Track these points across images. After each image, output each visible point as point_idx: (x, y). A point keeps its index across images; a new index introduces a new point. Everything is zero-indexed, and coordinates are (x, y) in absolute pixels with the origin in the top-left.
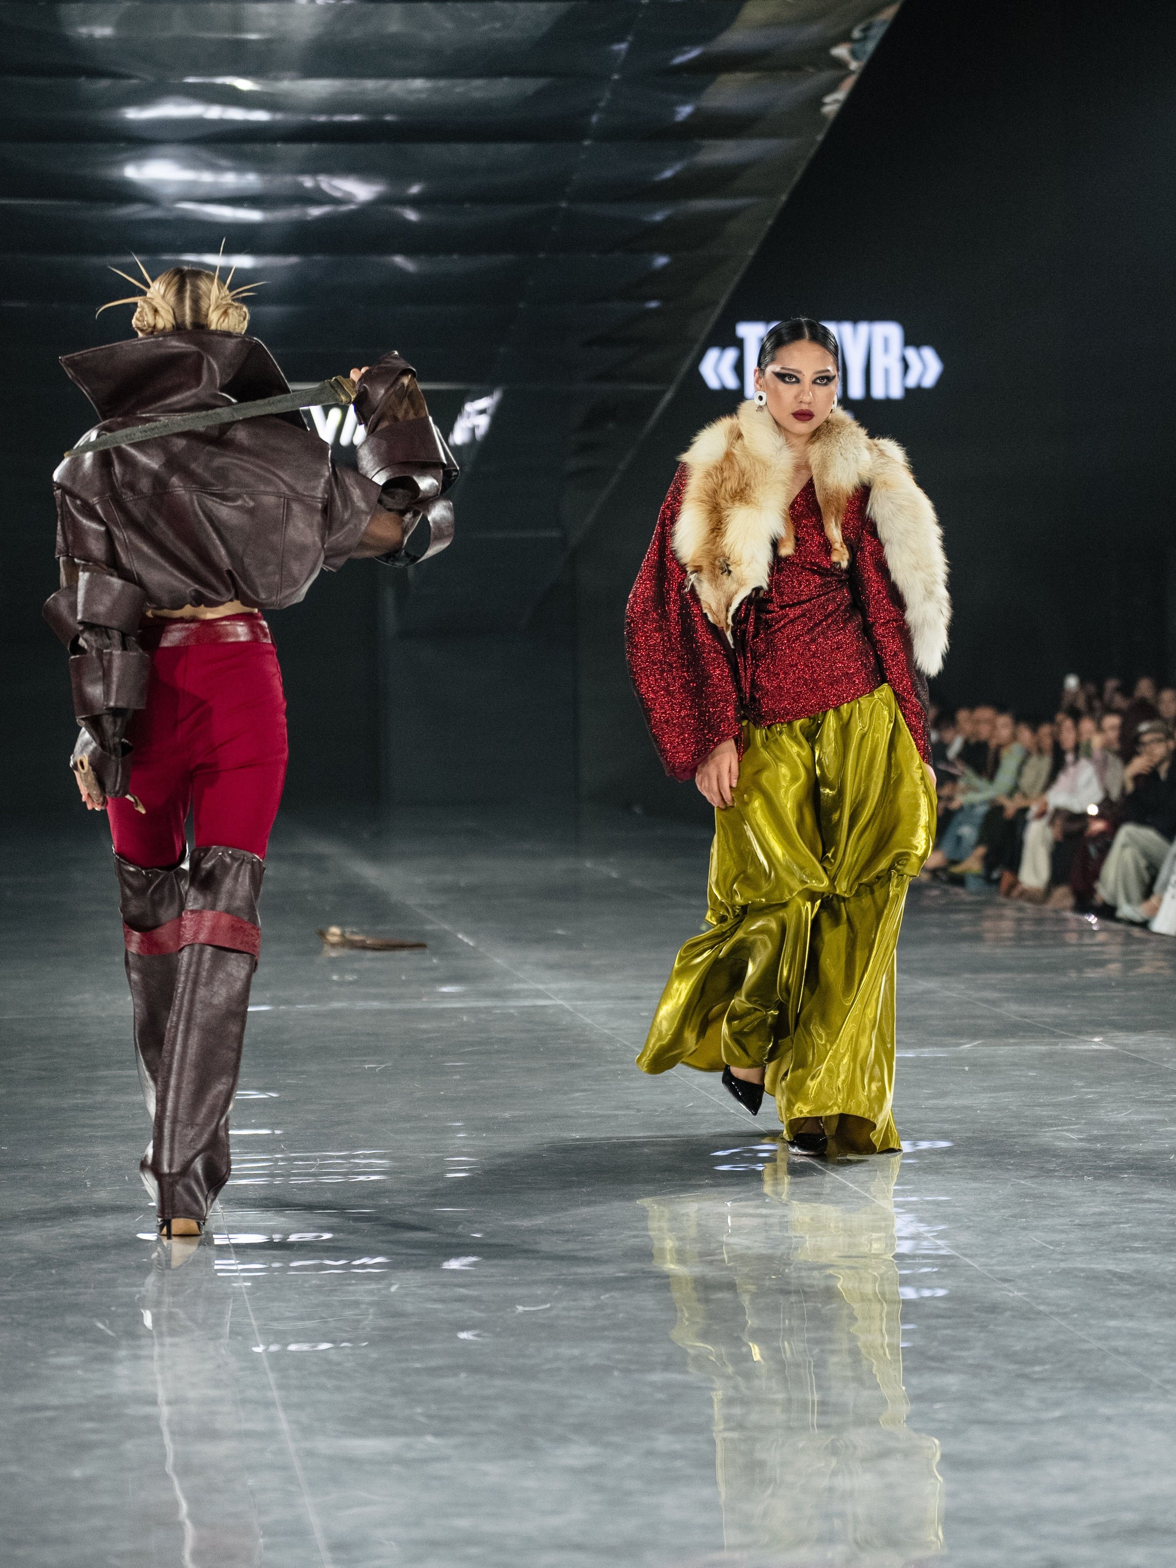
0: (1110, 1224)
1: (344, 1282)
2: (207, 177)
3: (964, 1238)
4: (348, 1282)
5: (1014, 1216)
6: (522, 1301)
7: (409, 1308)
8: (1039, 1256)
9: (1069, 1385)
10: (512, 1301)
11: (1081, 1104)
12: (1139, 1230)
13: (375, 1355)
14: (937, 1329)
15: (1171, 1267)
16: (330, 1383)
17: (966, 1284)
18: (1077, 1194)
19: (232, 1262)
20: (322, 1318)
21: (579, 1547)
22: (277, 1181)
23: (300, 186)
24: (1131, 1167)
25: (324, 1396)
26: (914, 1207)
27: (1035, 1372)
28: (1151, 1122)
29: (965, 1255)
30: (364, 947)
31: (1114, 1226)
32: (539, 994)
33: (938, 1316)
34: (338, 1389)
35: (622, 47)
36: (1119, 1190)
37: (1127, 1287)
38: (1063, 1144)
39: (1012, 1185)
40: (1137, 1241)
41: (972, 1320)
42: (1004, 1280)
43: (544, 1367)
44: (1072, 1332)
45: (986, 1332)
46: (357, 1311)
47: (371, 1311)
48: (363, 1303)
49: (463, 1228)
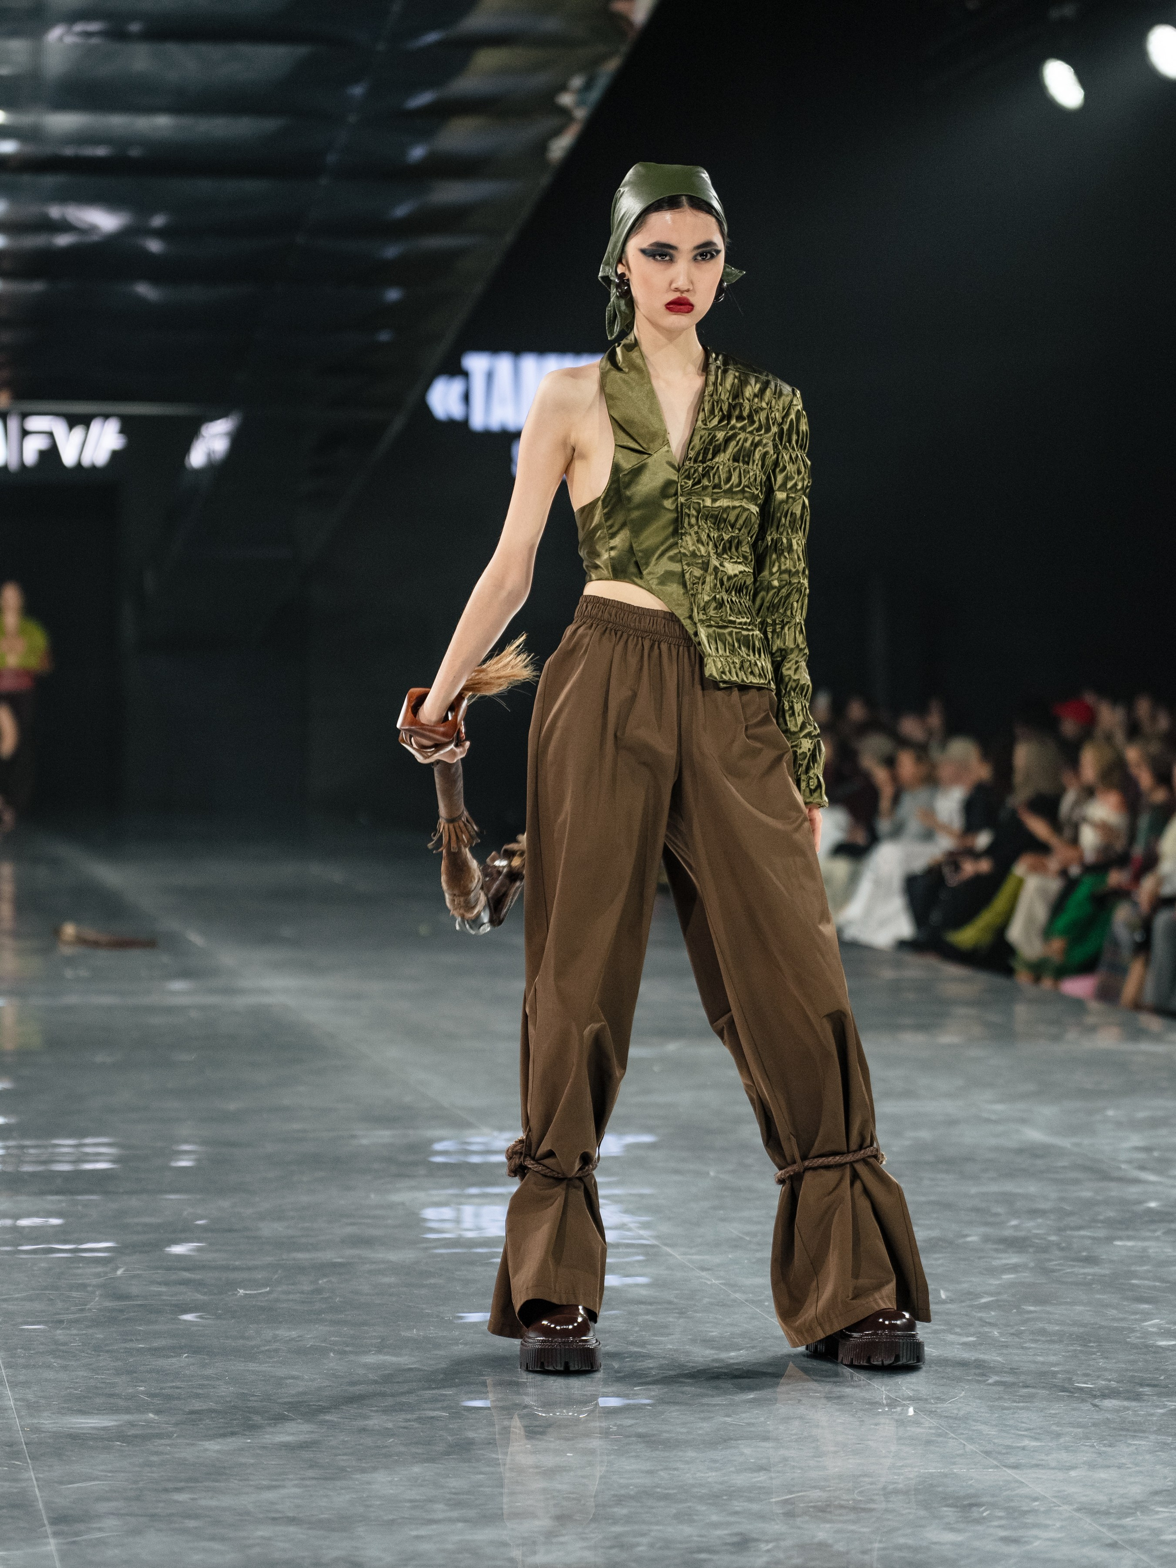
1: (72, 1265)
3: (665, 1228)
4: (76, 1265)
5: (715, 1208)
6: (242, 1284)
7: (134, 1290)
10: (233, 1285)
13: (100, 1336)
14: (638, 1314)
16: (56, 1363)
17: (667, 1272)
20: (51, 1300)
21: (292, 1521)
22: (10, 1168)
23: (46, 215)
25: (50, 1375)
29: (666, 1245)
30: (95, 944)
33: (641, 1303)
34: (65, 1368)
35: (358, 90)
39: (711, 1178)
41: (673, 1306)
42: (703, 1269)
43: (263, 1348)
44: (766, 1319)
45: (685, 1318)
46: (84, 1294)
47: (97, 1293)
48: (90, 1286)
49: (188, 1215)
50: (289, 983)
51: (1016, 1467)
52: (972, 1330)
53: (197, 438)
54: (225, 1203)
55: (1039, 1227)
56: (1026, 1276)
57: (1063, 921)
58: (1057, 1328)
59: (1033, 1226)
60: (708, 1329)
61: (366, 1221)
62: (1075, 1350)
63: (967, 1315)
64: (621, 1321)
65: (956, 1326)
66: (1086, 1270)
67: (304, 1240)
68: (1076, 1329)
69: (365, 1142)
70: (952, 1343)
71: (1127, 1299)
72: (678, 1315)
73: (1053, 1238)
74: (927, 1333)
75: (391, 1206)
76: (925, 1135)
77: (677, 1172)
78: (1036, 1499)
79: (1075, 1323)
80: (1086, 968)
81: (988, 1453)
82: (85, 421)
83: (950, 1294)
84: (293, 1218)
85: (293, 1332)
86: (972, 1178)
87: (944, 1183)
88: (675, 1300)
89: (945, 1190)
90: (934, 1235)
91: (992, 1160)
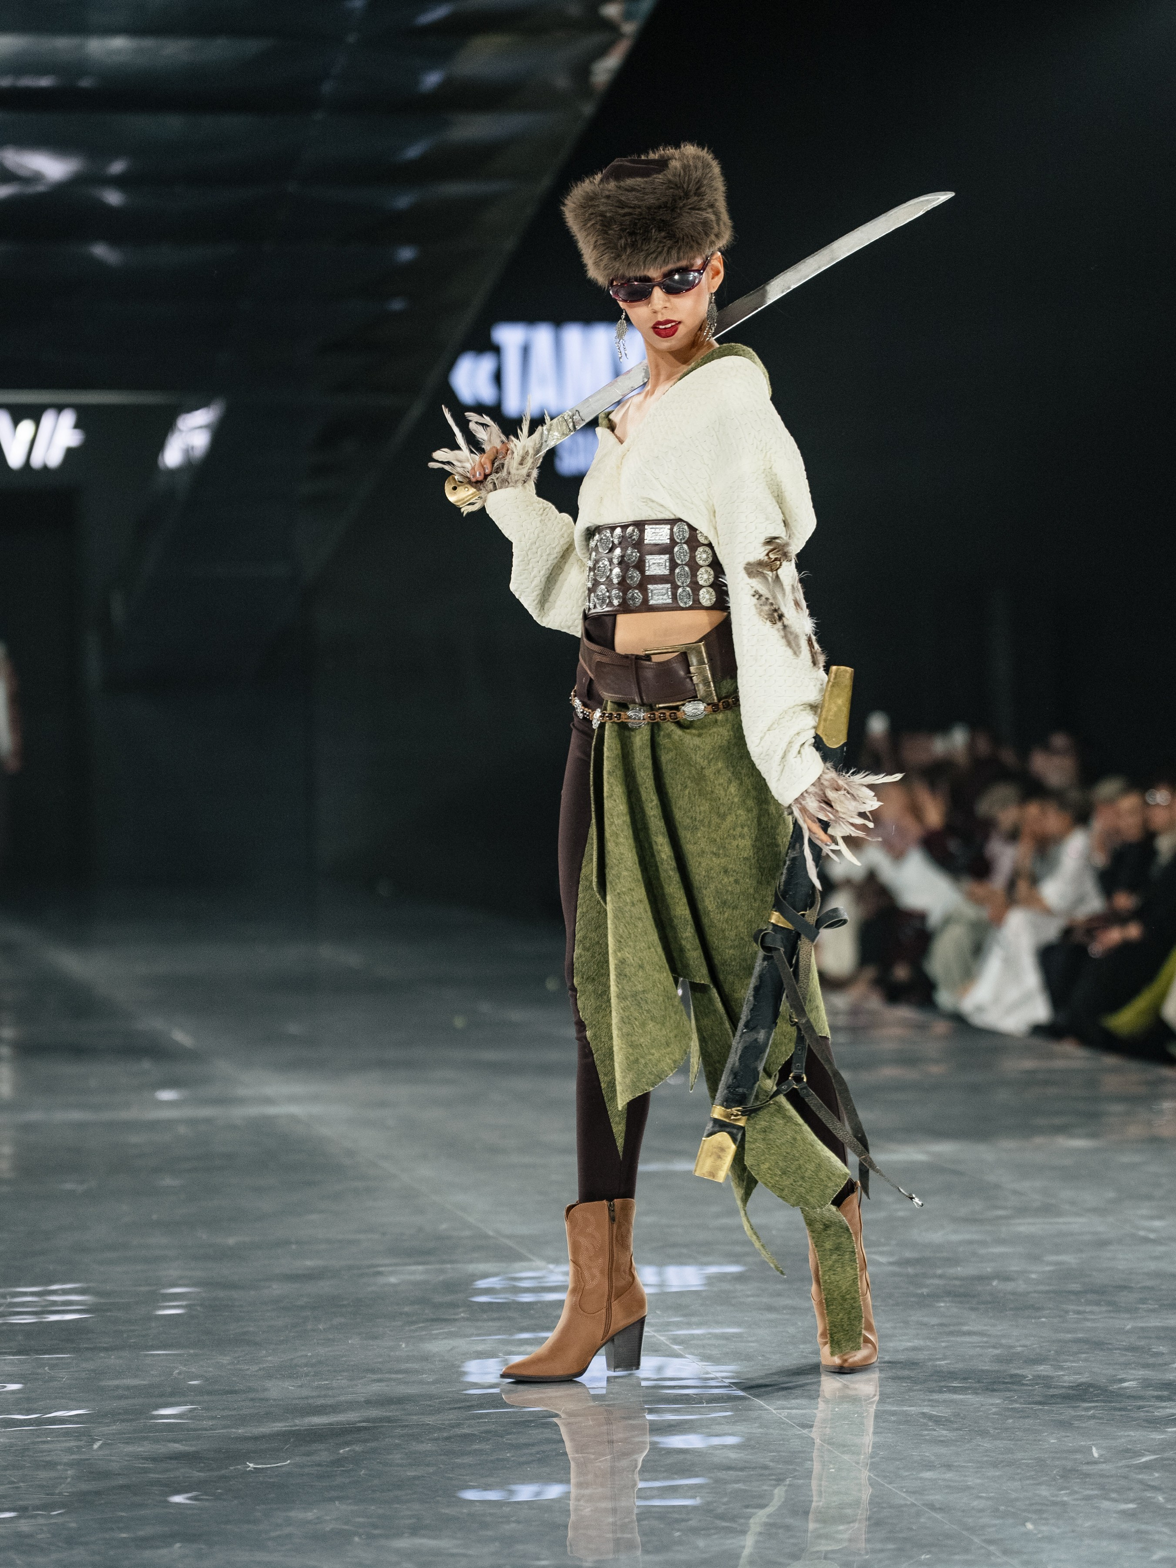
0: (924, 1360)
6: (252, 1457)
7: (115, 1467)
8: (843, 1397)
10: (239, 1458)
12: (958, 1367)
13: (73, 1525)
14: (726, 1482)
15: (994, 1410)
16: (19, 1560)
17: (760, 1430)
18: (888, 1325)
20: (12, 1482)
24: (949, 1293)
26: (700, 1342)
28: (970, 1242)
31: (929, 1363)
32: (268, 1101)
33: (729, 1468)
36: (934, 1321)
37: (944, 1432)
40: (956, 1379)
41: (767, 1472)
43: (273, 1534)
44: (883, 1485)
45: (784, 1485)
46: (53, 1474)
47: (69, 1472)
48: (60, 1464)
49: (179, 1374)
50: (297, 1088)
52: (1132, 1495)
54: (225, 1360)
61: (394, 1376)
63: (1126, 1477)
64: (708, 1491)
65: (1113, 1491)
67: (320, 1401)
69: (393, 1280)
70: (1108, 1511)
72: (773, 1482)
74: (1077, 1500)
75: (426, 1358)
76: (1070, 1259)
77: (770, 1308)
82: (35, 413)
83: (1104, 1453)
84: (307, 1375)
85: (310, 1514)
86: (1128, 1310)
87: (1093, 1317)
88: (771, 1464)
89: (1094, 1325)
90: (1083, 1380)
91: (1151, 1289)
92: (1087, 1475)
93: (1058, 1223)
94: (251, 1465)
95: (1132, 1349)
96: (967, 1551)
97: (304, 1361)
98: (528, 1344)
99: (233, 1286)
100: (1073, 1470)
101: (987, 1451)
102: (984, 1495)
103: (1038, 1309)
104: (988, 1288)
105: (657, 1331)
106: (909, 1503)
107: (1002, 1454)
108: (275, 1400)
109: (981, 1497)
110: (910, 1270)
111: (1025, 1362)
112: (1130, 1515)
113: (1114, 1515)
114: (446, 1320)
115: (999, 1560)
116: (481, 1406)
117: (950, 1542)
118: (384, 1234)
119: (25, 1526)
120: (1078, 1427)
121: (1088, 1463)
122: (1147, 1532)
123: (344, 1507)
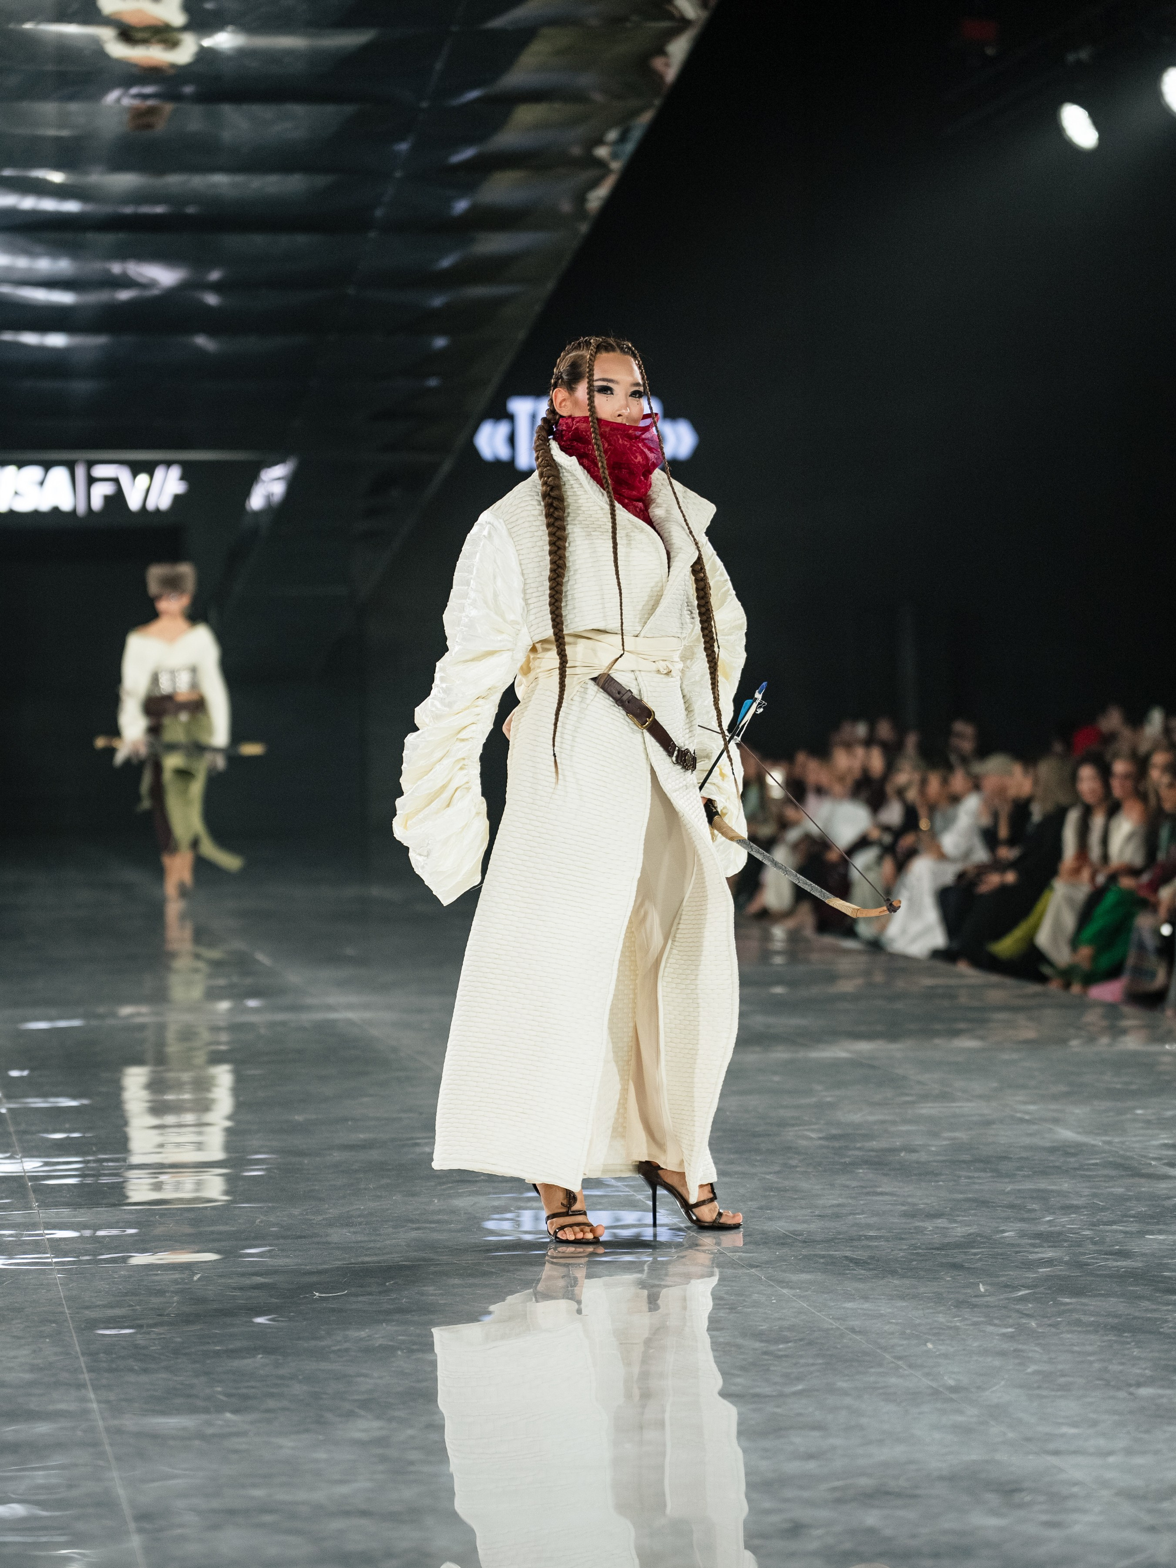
0: (847, 1215)
1: (149, 1273)
2: (22, 263)
4: (155, 1272)
5: (761, 1208)
6: (317, 1287)
7: (210, 1295)
8: (782, 1244)
9: (811, 1361)
10: (306, 1288)
11: (821, 1107)
12: (873, 1220)
13: (179, 1340)
15: (902, 1254)
16: (136, 1366)
18: (816, 1187)
19: (49, 1255)
20: (131, 1306)
21: (364, 1513)
22: (89, 1181)
23: (108, 272)
24: (866, 1162)
25: (132, 1378)
27: (780, 1350)
28: (883, 1122)
31: (851, 1217)
32: (330, 1008)
34: (145, 1371)
35: (403, 147)
36: (854, 1184)
37: (863, 1271)
38: (804, 1143)
39: (759, 1180)
40: (871, 1230)
42: (752, 1266)
43: (334, 1348)
44: (813, 1313)
45: (735, 1313)
46: (162, 1299)
47: (175, 1298)
48: (168, 1292)
49: (261, 1222)
50: (353, 999)
51: (1056, 1453)
52: (1011, 1321)
53: (257, 482)
54: (296, 1212)
55: (1072, 1222)
56: (1060, 1270)
57: (1090, 931)
58: (1092, 1319)
59: (1066, 1223)
60: (757, 1324)
61: (428, 1225)
62: (1110, 1341)
63: (1006, 1308)
65: (996, 1318)
66: (1119, 1263)
67: (372, 1245)
68: (1110, 1320)
70: (992, 1334)
71: (1157, 1290)
72: (727, 1311)
73: (1087, 1232)
74: (967, 1325)
75: (453, 1211)
76: (962, 1135)
78: (1075, 1484)
79: (1109, 1315)
80: (1113, 973)
81: (1028, 1439)
82: (149, 468)
83: (989, 1288)
84: (360, 1224)
85: (363, 1333)
86: (1007, 1176)
87: (980, 1181)
88: (726, 1296)
89: (982, 1187)
90: (971, 1231)
91: (1027, 1159)
92: (975, 1306)
93: (952, 1107)
94: (317, 1294)
95: (1012, 1206)
96: (880, 1365)
97: (358, 1213)
98: (534, 1201)
99: (302, 1154)
100: (963, 1302)
101: (896, 1286)
102: (894, 1321)
103: (936, 1175)
104: (897, 1158)
105: (635, 1191)
106: (834, 1327)
107: (908, 1289)
108: (336, 1243)
109: (892, 1323)
110: (836, 1144)
111: (926, 1216)
112: (1011, 1337)
113: (997, 1337)
114: (469, 1181)
115: (906, 1372)
116: (497, 1250)
117: (868, 1358)
118: (421, 1114)
119: (140, 1340)
120: (969, 1268)
121: (976, 1296)
122: (1022, 1351)
123: (389, 1327)
